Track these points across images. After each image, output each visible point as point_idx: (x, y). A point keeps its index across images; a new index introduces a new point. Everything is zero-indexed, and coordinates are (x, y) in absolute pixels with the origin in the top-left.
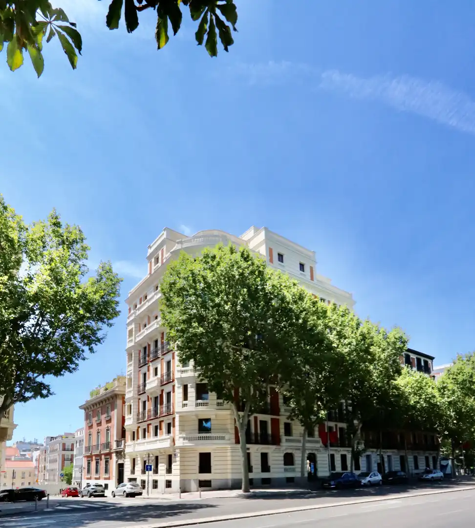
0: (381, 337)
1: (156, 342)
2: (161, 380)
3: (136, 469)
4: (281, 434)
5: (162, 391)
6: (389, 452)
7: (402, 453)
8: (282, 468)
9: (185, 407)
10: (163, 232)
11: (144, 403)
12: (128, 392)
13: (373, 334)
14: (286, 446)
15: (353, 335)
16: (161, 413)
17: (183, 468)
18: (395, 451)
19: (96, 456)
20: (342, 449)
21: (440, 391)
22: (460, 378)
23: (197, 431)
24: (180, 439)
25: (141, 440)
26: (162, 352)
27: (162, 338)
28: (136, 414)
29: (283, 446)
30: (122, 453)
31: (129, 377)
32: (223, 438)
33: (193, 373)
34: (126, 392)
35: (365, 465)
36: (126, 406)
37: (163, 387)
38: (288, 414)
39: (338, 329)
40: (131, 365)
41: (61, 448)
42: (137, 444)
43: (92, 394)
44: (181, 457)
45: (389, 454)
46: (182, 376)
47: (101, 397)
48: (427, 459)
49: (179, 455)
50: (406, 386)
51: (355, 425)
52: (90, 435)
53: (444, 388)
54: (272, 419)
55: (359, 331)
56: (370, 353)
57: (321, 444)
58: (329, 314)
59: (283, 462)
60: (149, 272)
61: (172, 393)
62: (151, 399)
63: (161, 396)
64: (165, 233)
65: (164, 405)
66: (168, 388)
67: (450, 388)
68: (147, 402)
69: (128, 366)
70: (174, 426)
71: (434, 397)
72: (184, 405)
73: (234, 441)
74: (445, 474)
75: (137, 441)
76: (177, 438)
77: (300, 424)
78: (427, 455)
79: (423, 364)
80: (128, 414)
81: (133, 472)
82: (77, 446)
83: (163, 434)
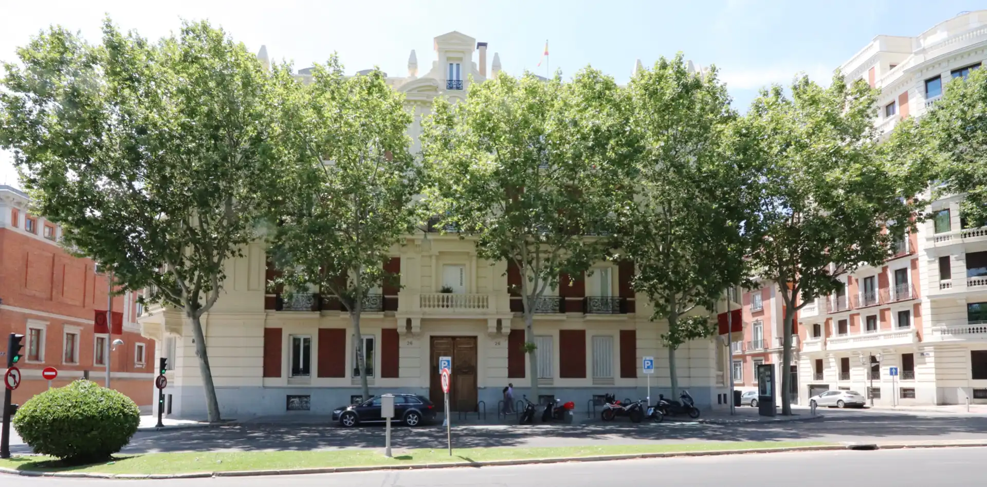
3: (825, 373)
5: (885, 269)
9: (946, 289)
10: (872, 43)
16: (883, 299)
23: (967, 322)
24: (934, 333)
25: (836, 336)
30: (795, 353)
33: (960, 239)
37: (886, 264)
42: (829, 341)
44: (936, 358)
46: (937, 246)
49: (931, 354)
61: (909, 271)
62: (857, 280)
63: (882, 274)
65: (891, 288)
66: (899, 265)
68: (846, 285)
70: (917, 314)
72: (943, 287)
75: (826, 338)
76: (925, 332)
81: (818, 377)
83: (890, 327)
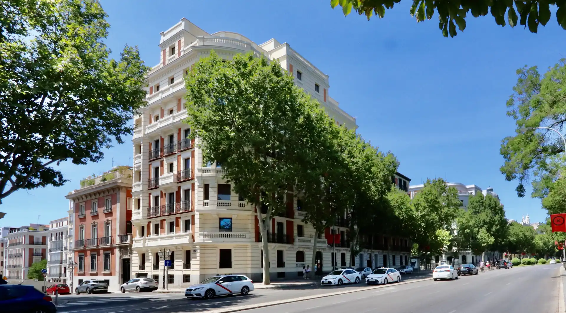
0: (380, 160)
1: (171, 137)
2: (178, 177)
3: (146, 264)
4: (294, 235)
5: (179, 188)
6: (376, 252)
7: (385, 253)
8: (295, 264)
9: (207, 206)
10: (181, 22)
11: (156, 198)
12: (134, 186)
13: (374, 157)
14: (298, 245)
15: (359, 156)
16: (178, 210)
17: (203, 263)
18: (381, 251)
19: (92, 250)
20: (342, 249)
21: (415, 206)
22: (430, 198)
23: (218, 229)
24: (200, 236)
25: (152, 236)
26: (179, 148)
27: (179, 134)
28: (146, 208)
29: (296, 245)
30: (128, 248)
31: (136, 170)
32: (244, 237)
34: (133, 185)
35: (359, 262)
36: (133, 200)
37: (179, 185)
38: (303, 218)
39: (348, 148)
40: (140, 157)
41: (27, 241)
42: (149, 239)
43: (83, 183)
44: (200, 253)
45: (375, 253)
46: (203, 176)
47: (96, 188)
48: (401, 257)
49: (199, 251)
50: (393, 200)
51: (355, 230)
52: (82, 228)
53: (418, 204)
54: (287, 221)
55: (365, 153)
56: (371, 172)
57: (326, 245)
58: (341, 134)
59: (295, 259)
60: (162, 61)
61: (190, 191)
62: (165, 194)
63: (178, 192)
64: (183, 23)
65: (181, 203)
66: (186, 186)
67: (422, 205)
68: (160, 198)
69: (135, 158)
70: (193, 224)
71: (411, 210)
72: (205, 204)
73: (254, 239)
74: (413, 269)
75: (147, 236)
76: (196, 235)
77: (312, 227)
78: (401, 254)
79: (403, 184)
80: (135, 208)
81: (142, 267)
82: (51, 240)
83: (180, 231)
